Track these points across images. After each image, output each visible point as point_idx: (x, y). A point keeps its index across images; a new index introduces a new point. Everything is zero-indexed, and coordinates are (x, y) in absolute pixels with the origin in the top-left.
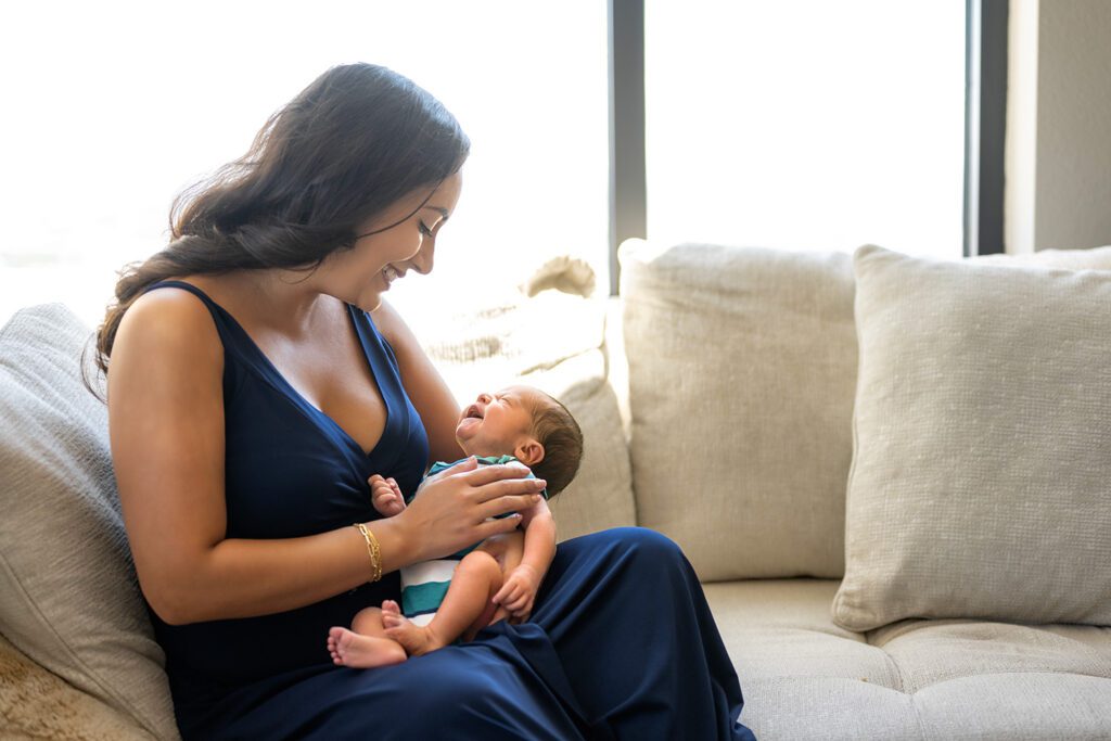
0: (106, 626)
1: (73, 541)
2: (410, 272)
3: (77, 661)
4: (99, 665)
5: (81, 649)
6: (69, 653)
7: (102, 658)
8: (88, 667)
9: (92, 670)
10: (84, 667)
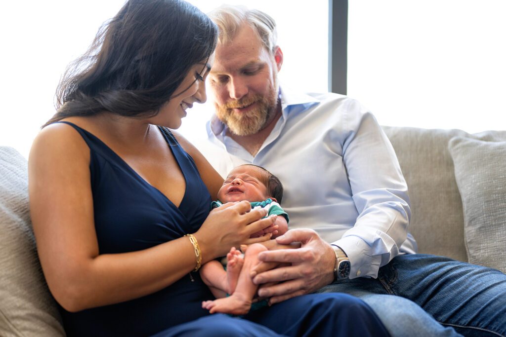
0: (28, 305)
1: (5, 254)
2: (195, 104)
3: (11, 326)
4: (25, 329)
5: (14, 318)
6: (6, 321)
7: (26, 324)
8: (18, 330)
9: (20, 332)
10: (15, 330)
